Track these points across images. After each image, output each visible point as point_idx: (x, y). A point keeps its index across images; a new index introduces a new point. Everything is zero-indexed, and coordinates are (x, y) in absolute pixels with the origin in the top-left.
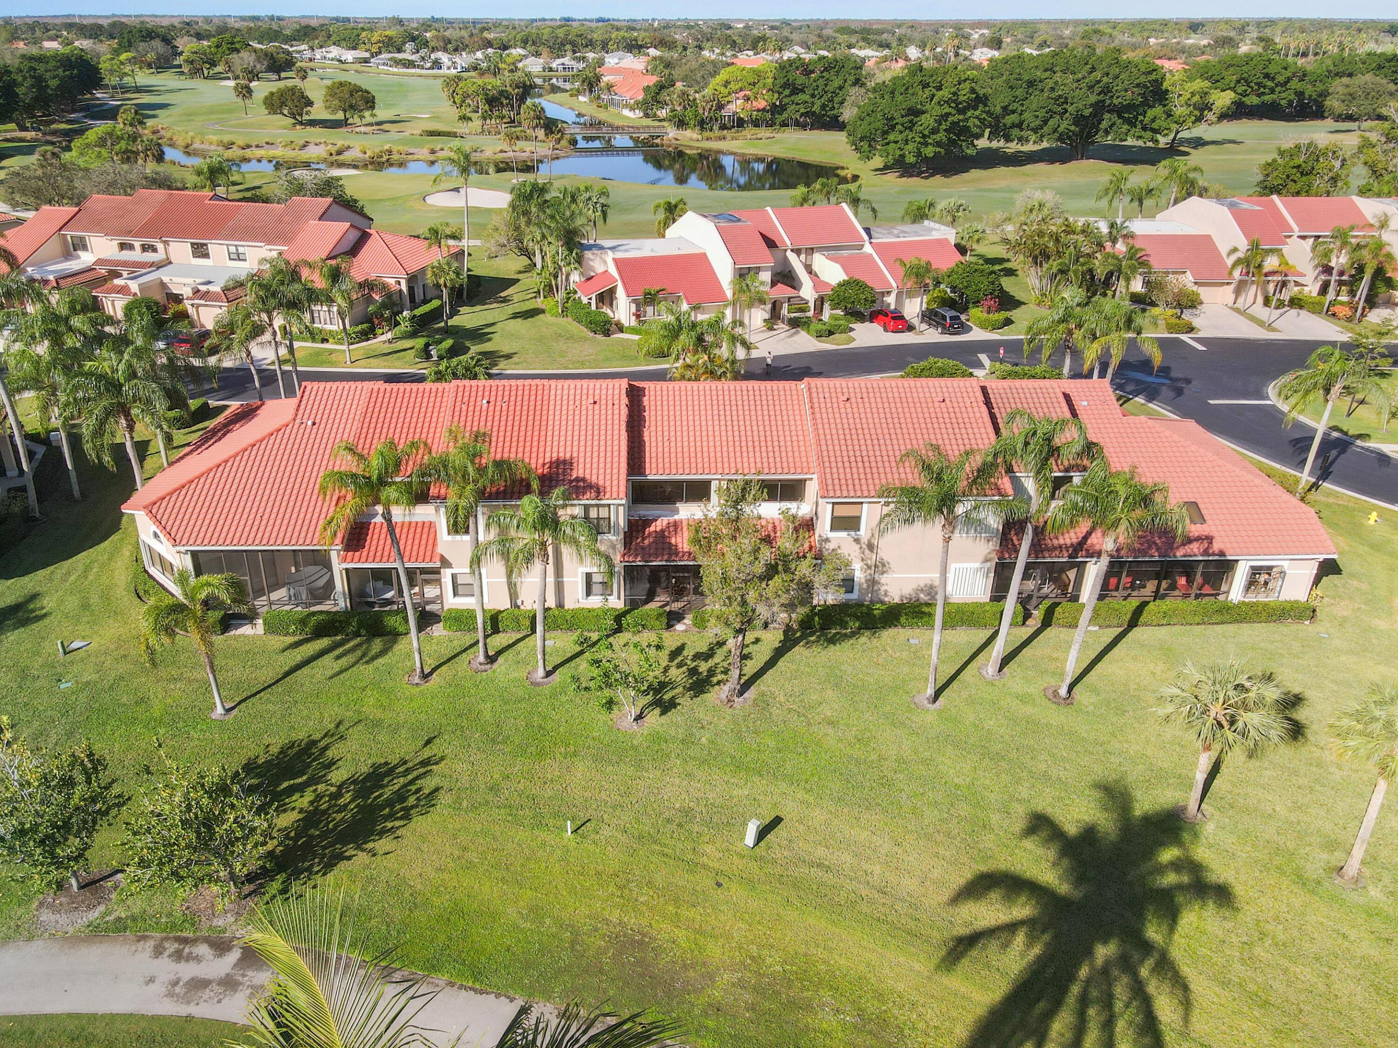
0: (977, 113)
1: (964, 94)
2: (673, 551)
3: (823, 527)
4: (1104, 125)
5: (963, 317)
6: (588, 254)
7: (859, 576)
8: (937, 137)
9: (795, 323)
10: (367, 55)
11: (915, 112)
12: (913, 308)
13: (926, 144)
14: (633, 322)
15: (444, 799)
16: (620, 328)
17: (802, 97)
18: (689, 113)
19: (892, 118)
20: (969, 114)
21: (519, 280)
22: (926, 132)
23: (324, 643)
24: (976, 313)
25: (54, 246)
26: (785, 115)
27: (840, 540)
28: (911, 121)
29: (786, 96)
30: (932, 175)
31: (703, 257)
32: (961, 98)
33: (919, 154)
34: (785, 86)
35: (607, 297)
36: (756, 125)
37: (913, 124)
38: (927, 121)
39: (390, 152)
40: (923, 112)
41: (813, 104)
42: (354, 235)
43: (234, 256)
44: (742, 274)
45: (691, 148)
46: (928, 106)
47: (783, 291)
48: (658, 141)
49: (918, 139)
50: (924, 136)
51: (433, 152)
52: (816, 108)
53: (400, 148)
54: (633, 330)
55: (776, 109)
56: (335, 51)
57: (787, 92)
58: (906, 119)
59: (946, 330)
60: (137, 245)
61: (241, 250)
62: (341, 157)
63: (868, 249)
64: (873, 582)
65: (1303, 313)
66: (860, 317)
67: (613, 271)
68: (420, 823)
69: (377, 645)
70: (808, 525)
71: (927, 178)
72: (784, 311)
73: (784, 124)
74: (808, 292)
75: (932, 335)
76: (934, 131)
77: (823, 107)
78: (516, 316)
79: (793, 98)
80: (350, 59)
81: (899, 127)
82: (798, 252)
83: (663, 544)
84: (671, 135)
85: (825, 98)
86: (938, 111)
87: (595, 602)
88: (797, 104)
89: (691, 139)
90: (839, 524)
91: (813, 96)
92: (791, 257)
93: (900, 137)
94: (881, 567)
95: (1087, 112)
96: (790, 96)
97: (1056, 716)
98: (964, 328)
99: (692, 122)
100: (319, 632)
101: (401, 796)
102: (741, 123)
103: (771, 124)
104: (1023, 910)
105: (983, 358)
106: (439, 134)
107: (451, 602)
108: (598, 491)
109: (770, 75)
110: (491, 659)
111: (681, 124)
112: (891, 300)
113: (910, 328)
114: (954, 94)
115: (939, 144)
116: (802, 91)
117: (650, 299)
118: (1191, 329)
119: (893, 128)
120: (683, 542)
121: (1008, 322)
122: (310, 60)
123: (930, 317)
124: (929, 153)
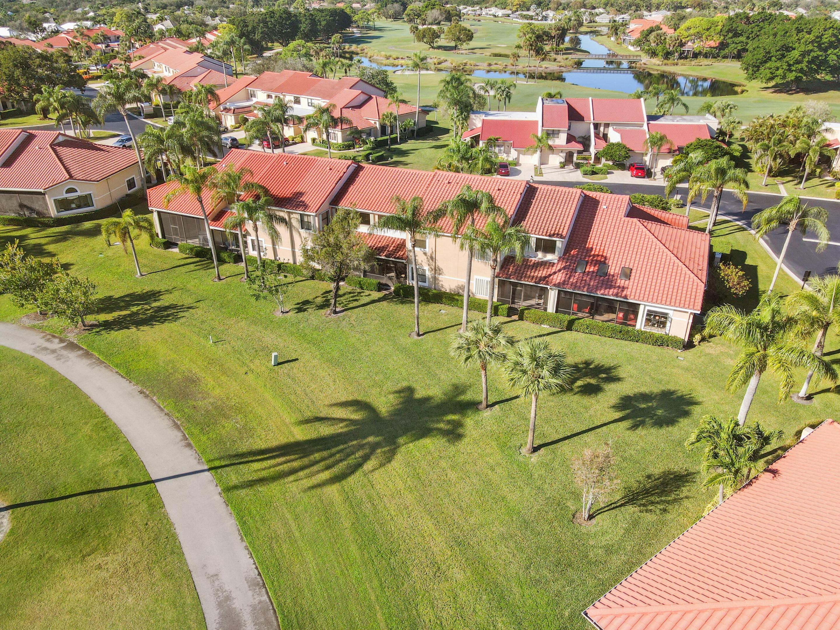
1: (827, 38)
6: (472, 116)
7: (428, 274)
8: (799, 66)
9: (578, 166)
10: (510, 12)
11: (788, 49)
12: (661, 165)
13: (790, 71)
17: (740, 39)
18: (660, 48)
19: (769, 53)
20: (829, 52)
22: (791, 63)
23: (196, 260)
25: (242, 94)
26: (726, 51)
29: (730, 38)
30: (798, 92)
31: (535, 123)
32: (824, 40)
33: (786, 79)
34: (729, 31)
36: (706, 57)
37: (783, 56)
38: (795, 54)
39: (466, 64)
40: (794, 49)
41: (747, 43)
42: (363, 97)
43: (310, 104)
44: (549, 133)
45: (654, 70)
46: (797, 45)
47: (573, 146)
49: (784, 67)
50: (789, 65)
51: (490, 65)
55: (723, 46)
56: (493, 10)
57: (730, 35)
58: (778, 53)
60: (273, 96)
61: (313, 101)
62: (440, 66)
63: (644, 127)
64: (435, 279)
66: (621, 166)
72: (575, 158)
73: (725, 57)
75: (660, 182)
76: (798, 62)
79: (734, 39)
80: (500, 15)
81: (773, 59)
82: (596, 125)
84: (645, 62)
86: (803, 48)
88: (736, 43)
89: (655, 65)
91: (748, 38)
92: (592, 127)
94: (438, 270)
96: (731, 38)
99: (660, 54)
100: (199, 256)
102: (696, 55)
103: (715, 57)
106: (500, 55)
109: (720, 24)
111: (653, 54)
112: (647, 158)
113: (650, 176)
114: (817, 37)
115: (800, 71)
116: (741, 35)
117: (491, 142)
119: (770, 59)
122: (479, 15)
124: (791, 76)
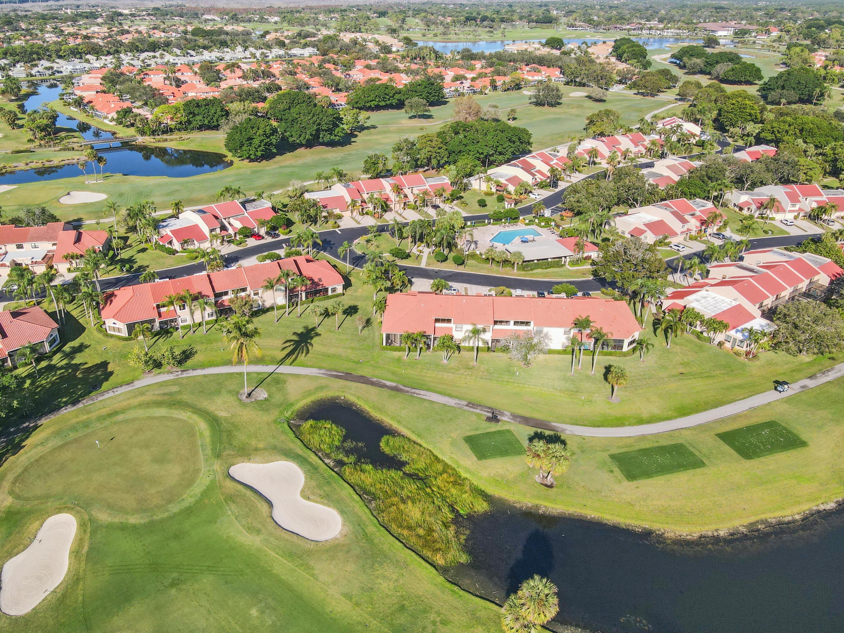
0: (274, 137)
1: (268, 132)
2: (224, 306)
3: (252, 295)
4: (321, 136)
5: (277, 232)
6: (161, 230)
7: (260, 304)
8: (261, 148)
9: (229, 242)
11: (250, 139)
12: (263, 231)
13: (257, 151)
14: (181, 250)
15: (198, 352)
16: (177, 252)
17: (198, 118)
18: (146, 128)
19: (242, 142)
21: (128, 237)
23: (158, 337)
24: (281, 230)
26: (192, 126)
27: (256, 297)
28: (250, 143)
30: (262, 160)
31: (197, 225)
33: (255, 155)
35: (170, 243)
36: (179, 130)
38: (256, 142)
40: (254, 139)
41: (204, 120)
42: (77, 234)
43: (34, 247)
44: (211, 231)
45: (150, 145)
46: (255, 136)
47: (224, 233)
48: (134, 143)
49: (254, 149)
50: (256, 148)
51: (27, 164)
52: (206, 122)
53: (9, 165)
54: (182, 252)
55: (187, 123)
57: (191, 116)
58: (248, 142)
59: (273, 237)
61: (35, 245)
63: (246, 214)
64: (263, 304)
65: (369, 216)
66: (247, 236)
67: (170, 234)
68: (196, 355)
69: (169, 335)
70: (249, 296)
71: (260, 162)
72: (225, 238)
73: (193, 129)
74: (231, 231)
75: (269, 240)
76: (260, 146)
77: (209, 122)
78: (139, 251)
81: (246, 145)
82: (225, 219)
83: (222, 304)
84: (140, 140)
85: (209, 118)
87: (211, 318)
88: (197, 121)
89: (150, 142)
90: (255, 294)
92: (223, 220)
93: (247, 148)
94: (264, 301)
95: (314, 133)
96: (192, 118)
97: (298, 320)
98: (278, 235)
99: (148, 132)
100: (155, 336)
101: (191, 353)
102: (171, 130)
103: (186, 129)
104: (292, 343)
105: (284, 245)
106: (22, 152)
107: (181, 324)
108: (208, 297)
109: (181, 108)
110: (194, 332)
111: (143, 133)
112: (256, 230)
113: (263, 238)
115: (262, 151)
116: (198, 115)
117: (186, 242)
118: (339, 227)
119: (243, 145)
120: (226, 303)
121: (290, 231)
123: (267, 233)
124: (259, 154)
